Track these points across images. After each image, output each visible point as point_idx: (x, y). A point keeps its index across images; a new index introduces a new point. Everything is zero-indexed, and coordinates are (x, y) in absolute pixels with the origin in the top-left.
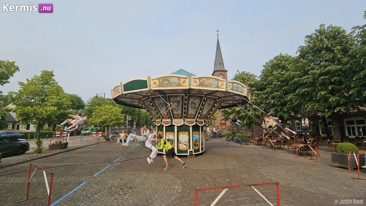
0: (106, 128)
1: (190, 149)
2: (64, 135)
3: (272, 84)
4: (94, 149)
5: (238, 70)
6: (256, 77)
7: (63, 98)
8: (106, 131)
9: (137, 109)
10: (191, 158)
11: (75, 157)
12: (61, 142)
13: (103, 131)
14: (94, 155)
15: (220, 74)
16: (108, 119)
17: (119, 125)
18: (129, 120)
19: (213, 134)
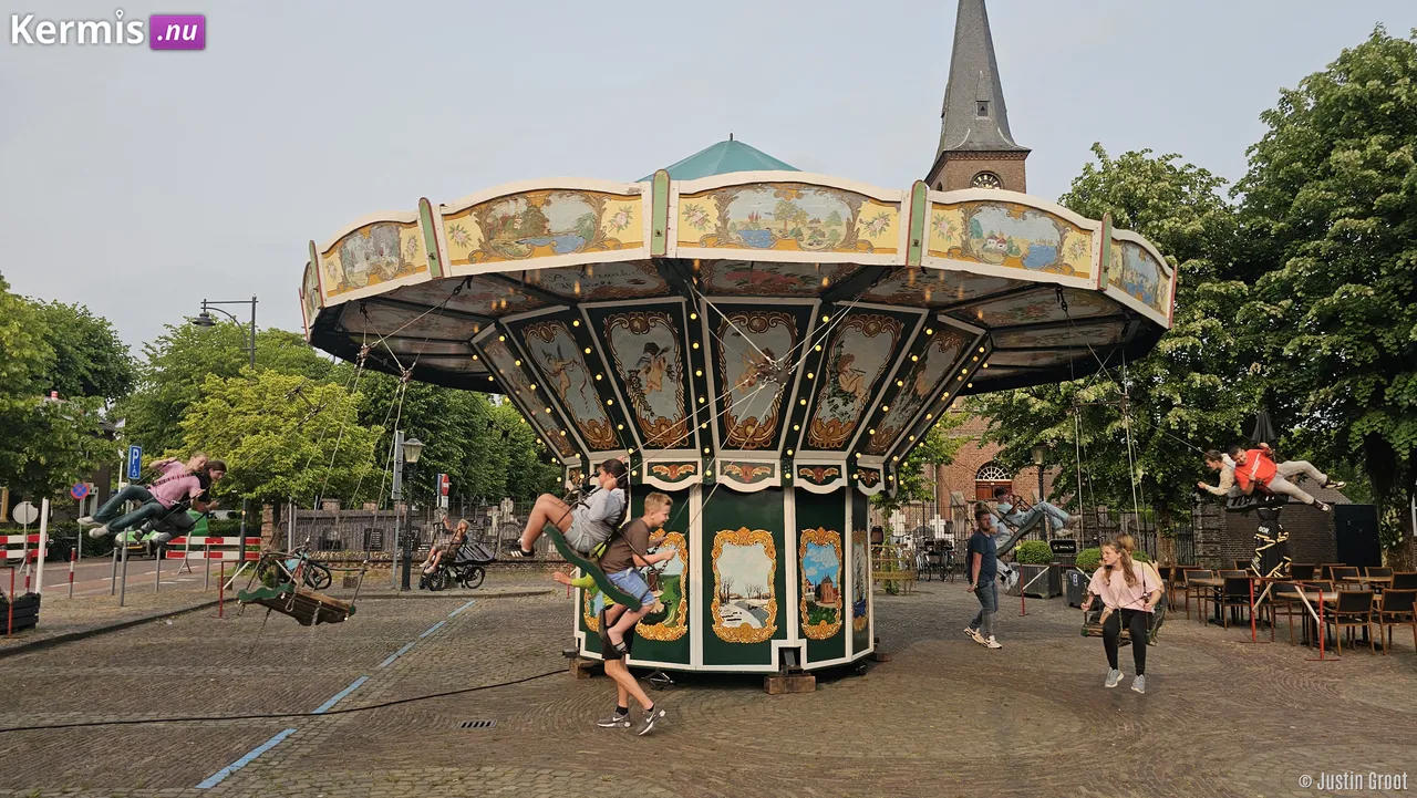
0: (267, 513)
1: (781, 633)
2: (13, 554)
3: (1320, 231)
4: (199, 634)
5: (1097, 144)
6: (1215, 190)
8: (267, 530)
9: (455, 396)
10: (792, 689)
11: (87, 678)
13: (249, 532)
14: (199, 673)
15: (982, 174)
16: (276, 458)
17: (342, 491)
18: (407, 467)
19: (931, 554)
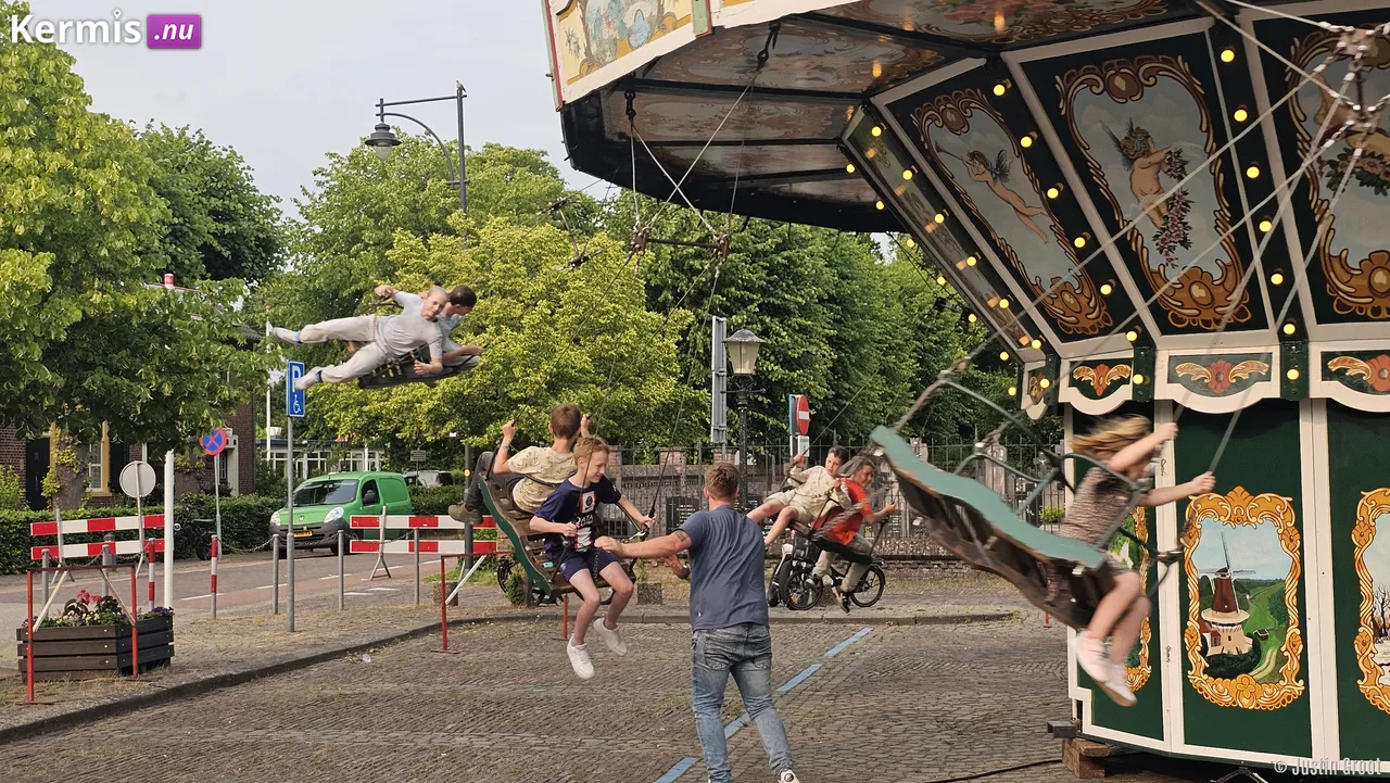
2: (123, 548)
4: (415, 680)
7: (94, 165)
9: (815, 240)
11: (254, 746)
12: (110, 604)
14: (422, 743)
16: (517, 372)
17: (625, 430)
18: (736, 383)
